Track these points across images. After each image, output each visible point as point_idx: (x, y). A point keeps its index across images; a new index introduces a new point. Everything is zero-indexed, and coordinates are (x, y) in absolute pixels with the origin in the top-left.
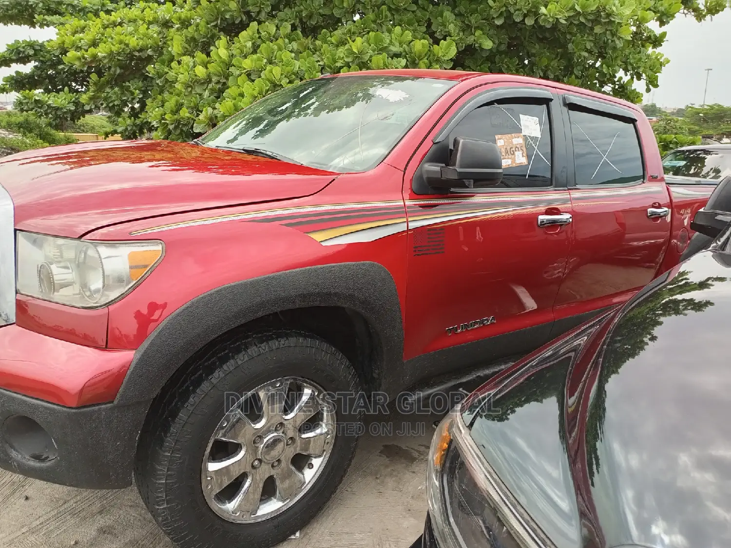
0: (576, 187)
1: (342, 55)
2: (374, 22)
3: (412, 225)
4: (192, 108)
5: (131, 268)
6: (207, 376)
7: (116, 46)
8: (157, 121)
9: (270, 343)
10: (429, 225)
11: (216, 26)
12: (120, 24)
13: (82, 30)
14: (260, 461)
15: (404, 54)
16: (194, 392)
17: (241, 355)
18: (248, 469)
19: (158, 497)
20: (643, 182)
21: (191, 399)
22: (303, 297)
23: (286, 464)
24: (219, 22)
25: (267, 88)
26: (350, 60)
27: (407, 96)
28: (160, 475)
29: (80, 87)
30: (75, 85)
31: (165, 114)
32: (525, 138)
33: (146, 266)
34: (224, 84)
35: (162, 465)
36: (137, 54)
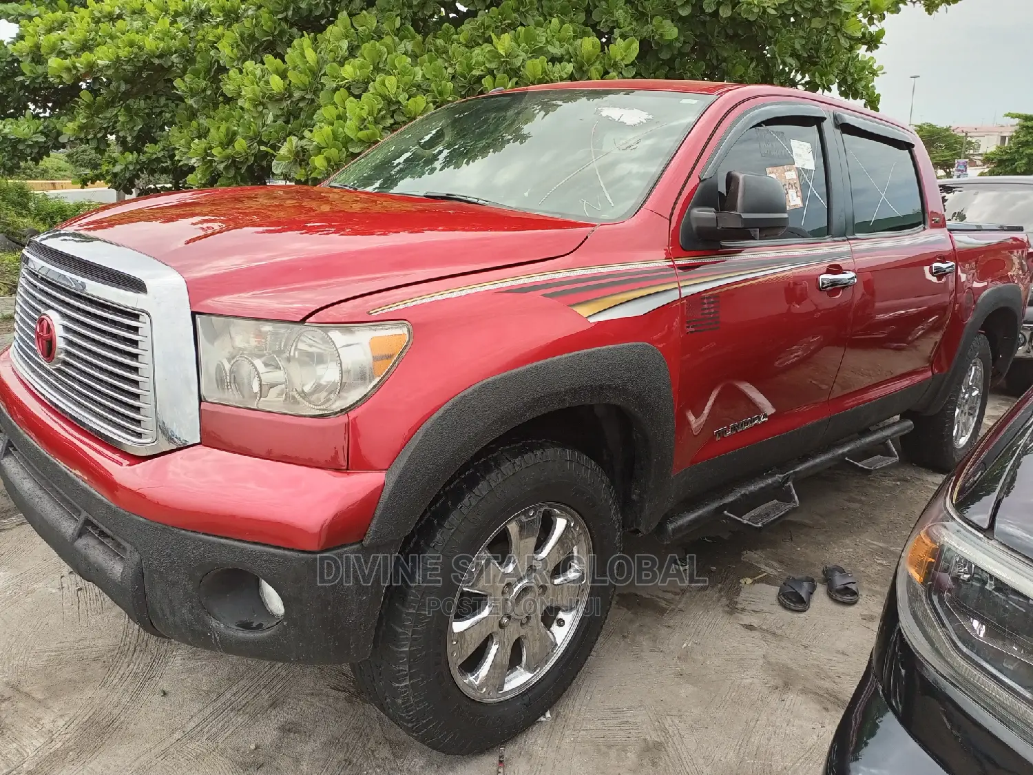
0: (855, 237)
1: (480, 59)
2: (516, 10)
3: (687, 292)
4: (252, 139)
5: (375, 359)
6: (455, 505)
7: (126, 49)
8: (198, 158)
9: (526, 456)
10: (706, 291)
11: (285, 19)
12: (120, 17)
13: (61, 25)
14: (509, 617)
15: (566, 57)
16: (441, 525)
17: (493, 475)
18: (496, 628)
19: (399, 671)
20: (924, 229)
21: (438, 536)
22: (574, 392)
23: (536, 620)
24: (290, 13)
25: (380, 106)
26: (493, 66)
27: (650, 117)
28: (403, 640)
29: (41, 111)
30: (34, 107)
31: (211, 148)
32: (800, 171)
33: (390, 357)
34: (313, 101)
35: (405, 626)
36: (157, 61)
